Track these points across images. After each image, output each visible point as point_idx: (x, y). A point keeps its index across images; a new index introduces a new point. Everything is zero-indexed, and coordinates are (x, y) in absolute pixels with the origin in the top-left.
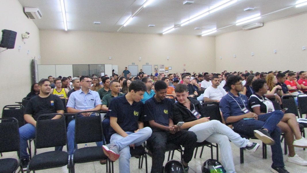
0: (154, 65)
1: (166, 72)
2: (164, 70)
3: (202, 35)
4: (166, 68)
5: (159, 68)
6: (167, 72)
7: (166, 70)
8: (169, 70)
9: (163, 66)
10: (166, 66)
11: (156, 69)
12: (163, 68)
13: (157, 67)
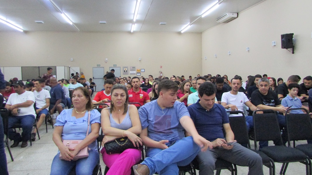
0: (123, 67)
1: (138, 74)
2: (135, 72)
3: (182, 32)
4: (137, 70)
5: (129, 70)
6: (140, 74)
7: (137, 73)
8: (141, 73)
9: (134, 68)
10: (138, 68)
11: (126, 71)
12: (134, 70)
13: (126, 69)
